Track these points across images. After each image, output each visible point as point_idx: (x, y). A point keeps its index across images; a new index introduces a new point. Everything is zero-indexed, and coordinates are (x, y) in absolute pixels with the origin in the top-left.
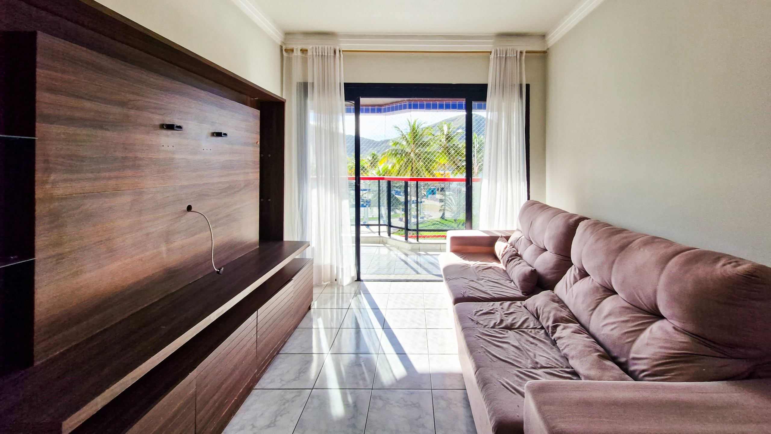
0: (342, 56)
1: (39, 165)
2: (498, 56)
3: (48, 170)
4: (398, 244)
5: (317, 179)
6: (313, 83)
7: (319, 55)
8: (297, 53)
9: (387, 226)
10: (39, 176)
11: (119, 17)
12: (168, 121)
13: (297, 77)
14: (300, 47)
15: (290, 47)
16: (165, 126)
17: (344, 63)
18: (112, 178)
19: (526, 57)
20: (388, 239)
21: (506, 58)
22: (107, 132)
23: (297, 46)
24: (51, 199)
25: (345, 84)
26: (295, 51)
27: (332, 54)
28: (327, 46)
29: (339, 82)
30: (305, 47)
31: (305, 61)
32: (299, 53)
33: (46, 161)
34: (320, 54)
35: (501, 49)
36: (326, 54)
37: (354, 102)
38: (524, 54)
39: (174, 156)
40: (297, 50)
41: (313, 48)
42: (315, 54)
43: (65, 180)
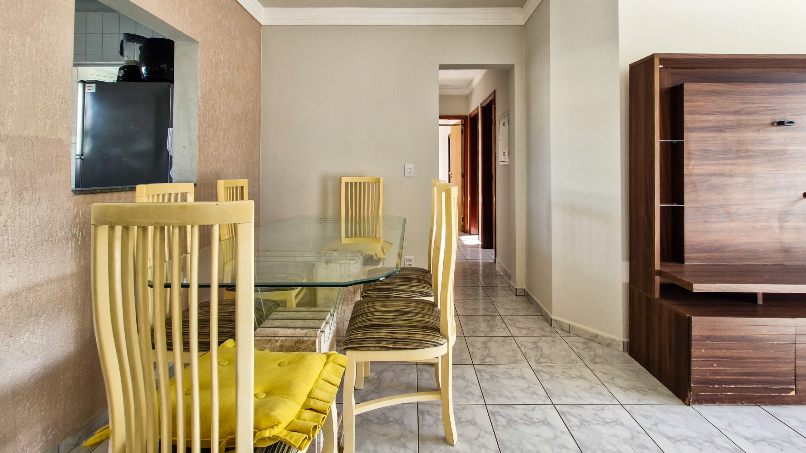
1: (685, 156)
3: (690, 159)
10: (686, 161)
11: (730, 56)
12: (779, 118)
16: (776, 123)
18: (729, 164)
22: (725, 133)
24: (691, 175)
33: (689, 153)
39: (787, 148)
43: (699, 165)
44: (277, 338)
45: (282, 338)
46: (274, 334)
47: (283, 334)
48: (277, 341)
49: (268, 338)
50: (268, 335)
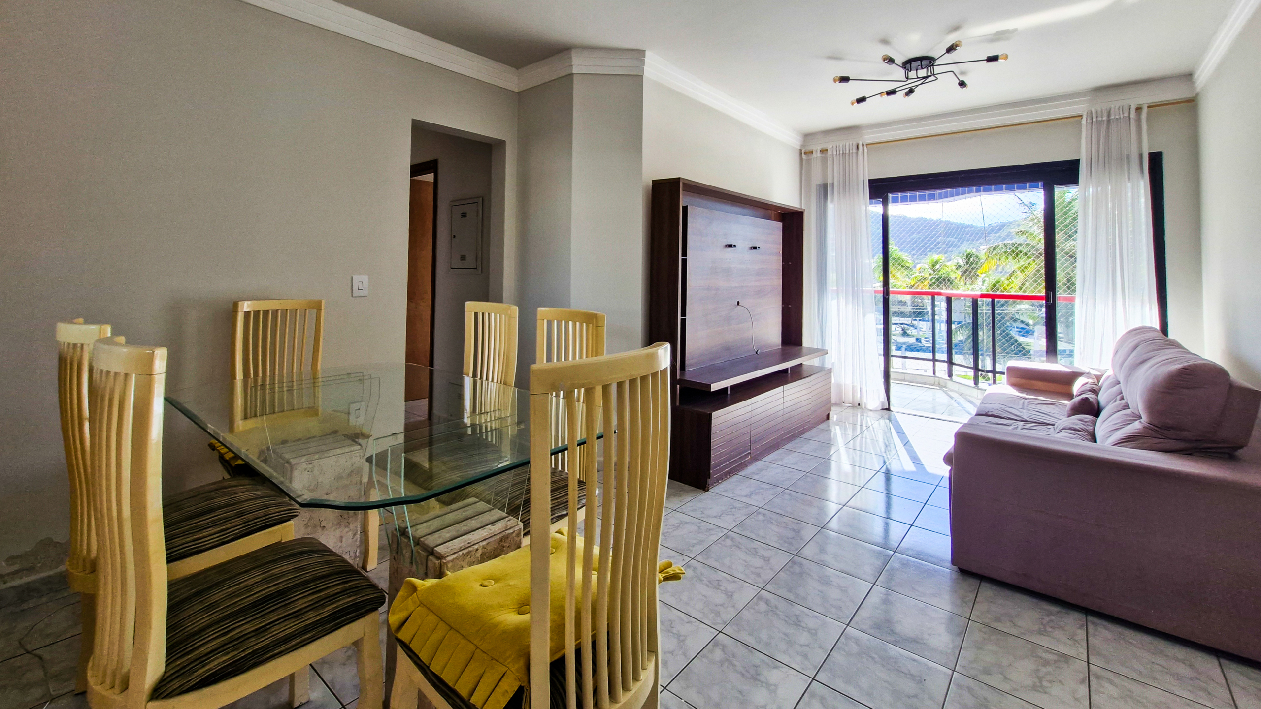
0: (866, 150)
2: (1094, 119)
4: (963, 389)
5: (837, 291)
6: (833, 184)
7: (839, 154)
8: (816, 154)
9: (946, 362)
13: (817, 179)
14: (819, 148)
15: (809, 148)
17: (868, 157)
19: (1148, 113)
20: (947, 381)
21: (1109, 121)
23: (816, 147)
25: (870, 180)
26: (814, 152)
27: (854, 150)
28: (848, 142)
29: (862, 179)
30: (824, 146)
31: (824, 161)
32: (819, 155)
34: (841, 152)
35: (1099, 110)
36: (847, 151)
37: (881, 200)
38: (1145, 110)
40: (816, 151)
41: (833, 147)
42: (835, 153)
44: (476, 547)
45: (481, 544)
46: (469, 543)
47: (479, 539)
48: (477, 550)
49: (465, 551)
50: (461, 547)
